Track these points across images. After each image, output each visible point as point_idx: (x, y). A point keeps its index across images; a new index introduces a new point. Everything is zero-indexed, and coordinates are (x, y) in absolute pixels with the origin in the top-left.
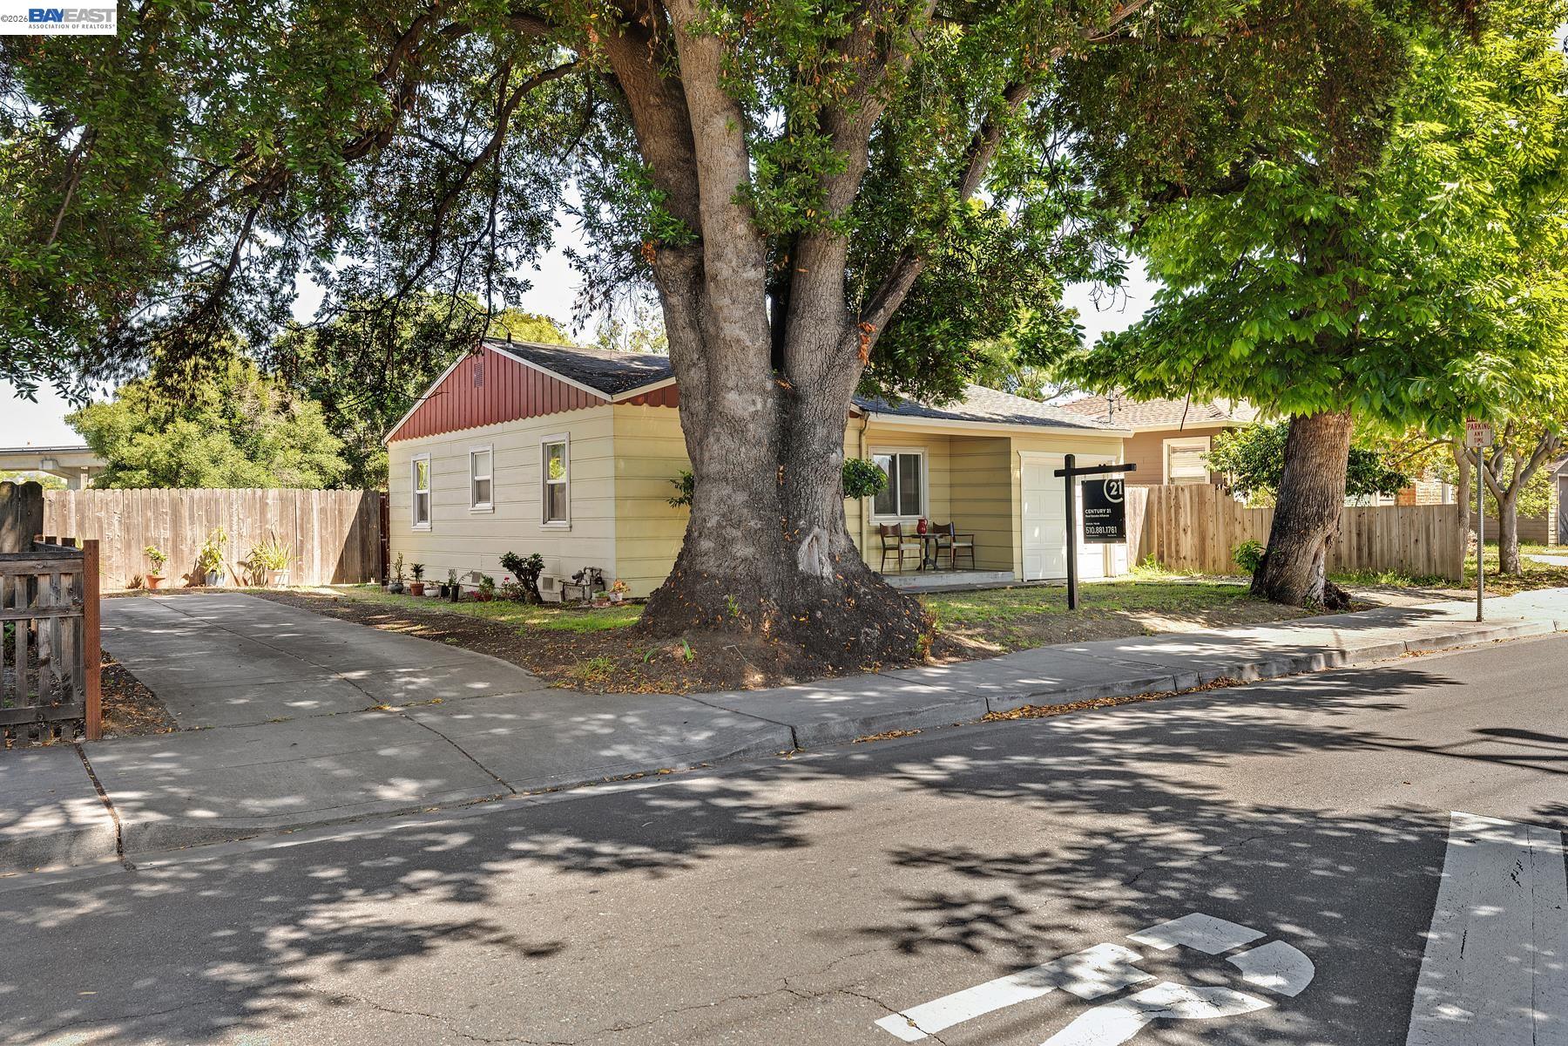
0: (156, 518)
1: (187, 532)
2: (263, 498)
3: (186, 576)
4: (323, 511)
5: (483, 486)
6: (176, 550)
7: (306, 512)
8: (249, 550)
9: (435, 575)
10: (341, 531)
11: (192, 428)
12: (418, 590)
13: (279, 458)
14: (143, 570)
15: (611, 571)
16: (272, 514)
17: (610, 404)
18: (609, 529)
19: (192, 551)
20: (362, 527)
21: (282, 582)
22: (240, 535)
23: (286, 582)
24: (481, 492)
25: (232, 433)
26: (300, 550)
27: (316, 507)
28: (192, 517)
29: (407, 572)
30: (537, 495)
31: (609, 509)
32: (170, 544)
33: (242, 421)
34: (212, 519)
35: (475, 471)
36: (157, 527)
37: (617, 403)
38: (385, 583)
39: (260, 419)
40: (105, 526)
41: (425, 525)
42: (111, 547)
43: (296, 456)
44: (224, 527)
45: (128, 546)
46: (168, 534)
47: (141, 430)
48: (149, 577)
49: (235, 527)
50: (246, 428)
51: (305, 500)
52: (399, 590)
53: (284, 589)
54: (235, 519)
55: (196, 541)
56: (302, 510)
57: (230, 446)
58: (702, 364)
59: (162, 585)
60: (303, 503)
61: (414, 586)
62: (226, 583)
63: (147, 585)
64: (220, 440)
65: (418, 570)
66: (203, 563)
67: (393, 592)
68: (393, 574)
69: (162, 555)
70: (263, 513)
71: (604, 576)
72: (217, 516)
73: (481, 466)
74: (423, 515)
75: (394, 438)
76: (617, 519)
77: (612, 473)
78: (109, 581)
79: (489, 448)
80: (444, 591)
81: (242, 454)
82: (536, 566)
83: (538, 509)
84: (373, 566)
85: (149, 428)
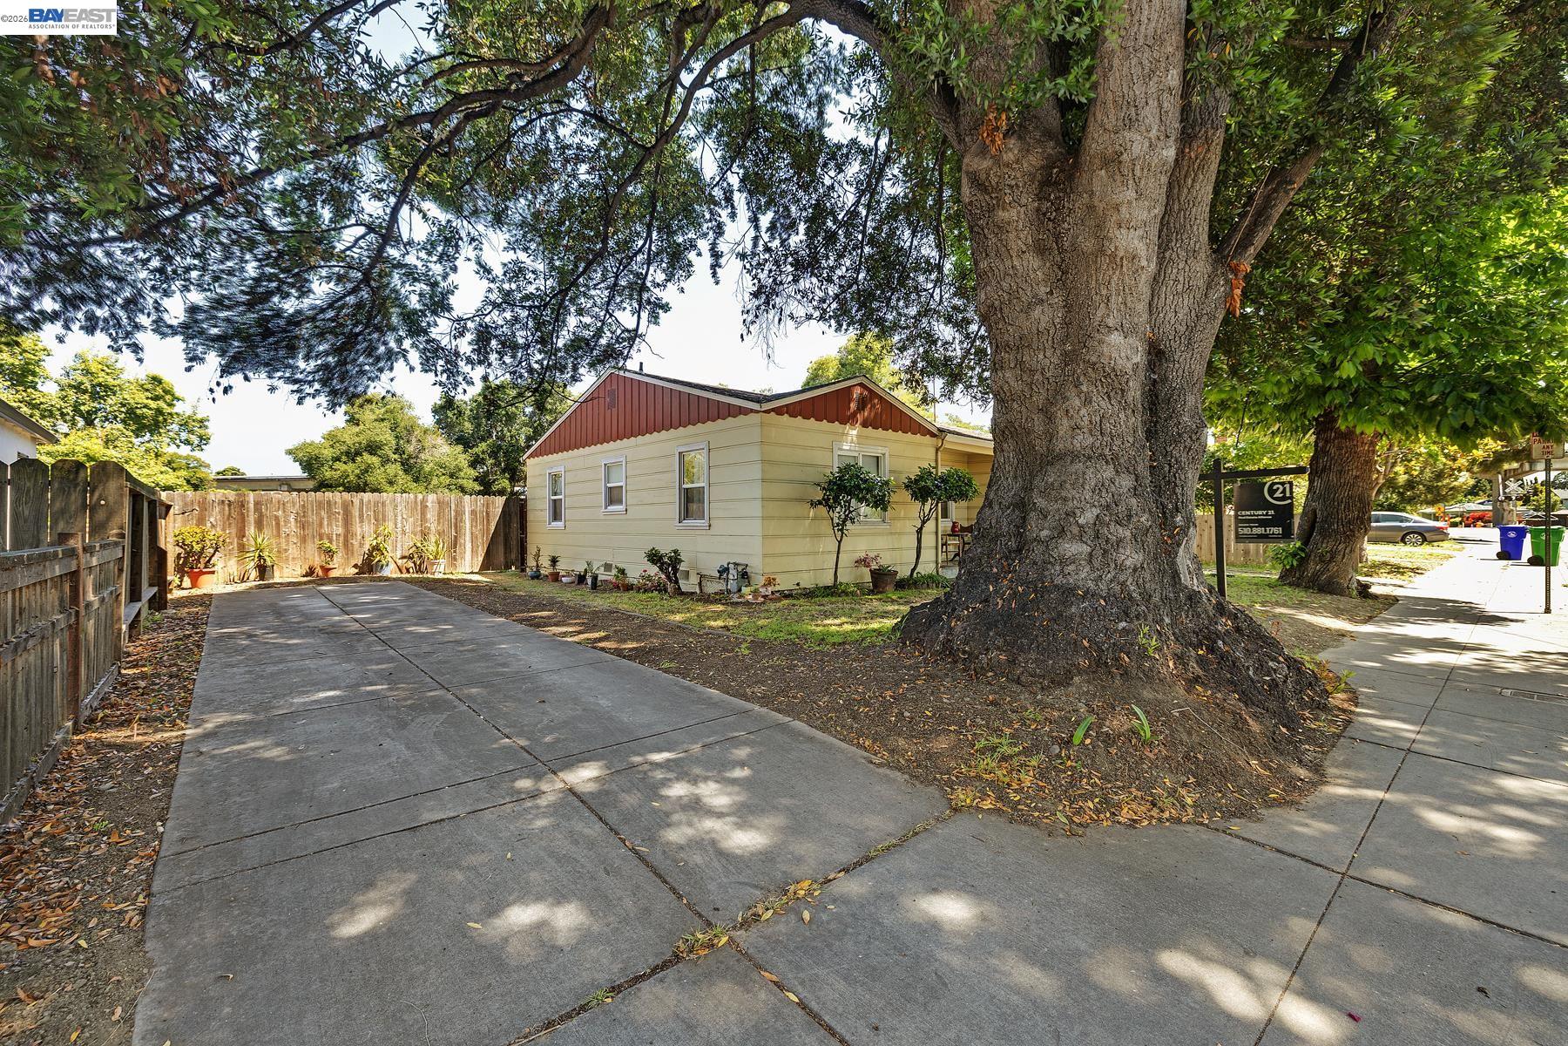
0: (329, 517)
1: (357, 529)
2: (423, 501)
3: (355, 566)
4: (473, 512)
5: (615, 492)
6: (347, 544)
7: (459, 514)
8: (411, 544)
9: (570, 565)
10: (488, 529)
11: (375, 460)
12: (556, 577)
13: (435, 481)
14: (317, 560)
15: (757, 565)
16: (431, 515)
17: (757, 412)
18: (756, 527)
19: (361, 545)
20: (505, 526)
21: (440, 571)
22: (404, 533)
23: (442, 570)
24: (613, 496)
25: (403, 464)
26: (455, 544)
27: (467, 510)
28: (361, 516)
29: (545, 562)
30: (674, 497)
31: (756, 509)
32: (341, 539)
33: (410, 457)
34: (379, 519)
35: (607, 480)
36: (329, 524)
37: (765, 412)
38: (523, 570)
39: (422, 456)
40: (282, 523)
41: (560, 524)
42: (288, 541)
43: (446, 480)
44: (390, 525)
45: (304, 540)
46: (340, 530)
47: (337, 459)
48: (322, 567)
49: (399, 525)
50: (412, 461)
51: (459, 503)
52: (537, 576)
53: (441, 576)
54: (400, 518)
55: (365, 535)
56: (456, 512)
57: (401, 473)
58: (1057, 299)
59: (333, 574)
60: (457, 506)
61: (552, 574)
62: (390, 571)
63: (320, 573)
64: (394, 469)
65: (554, 561)
66: (370, 554)
67: (533, 578)
68: (531, 562)
69: (334, 548)
70: (423, 514)
71: (748, 570)
72: (384, 516)
73: (613, 475)
74: (556, 516)
75: (531, 456)
76: (763, 518)
77: (759, 476)
78: (285, 570)
79: (623, 459)
80: (581, 579)
81: (409, 478)
82: (675, 560)
83: (674, 510)
84: (513, 556)
85: (344, 458)
